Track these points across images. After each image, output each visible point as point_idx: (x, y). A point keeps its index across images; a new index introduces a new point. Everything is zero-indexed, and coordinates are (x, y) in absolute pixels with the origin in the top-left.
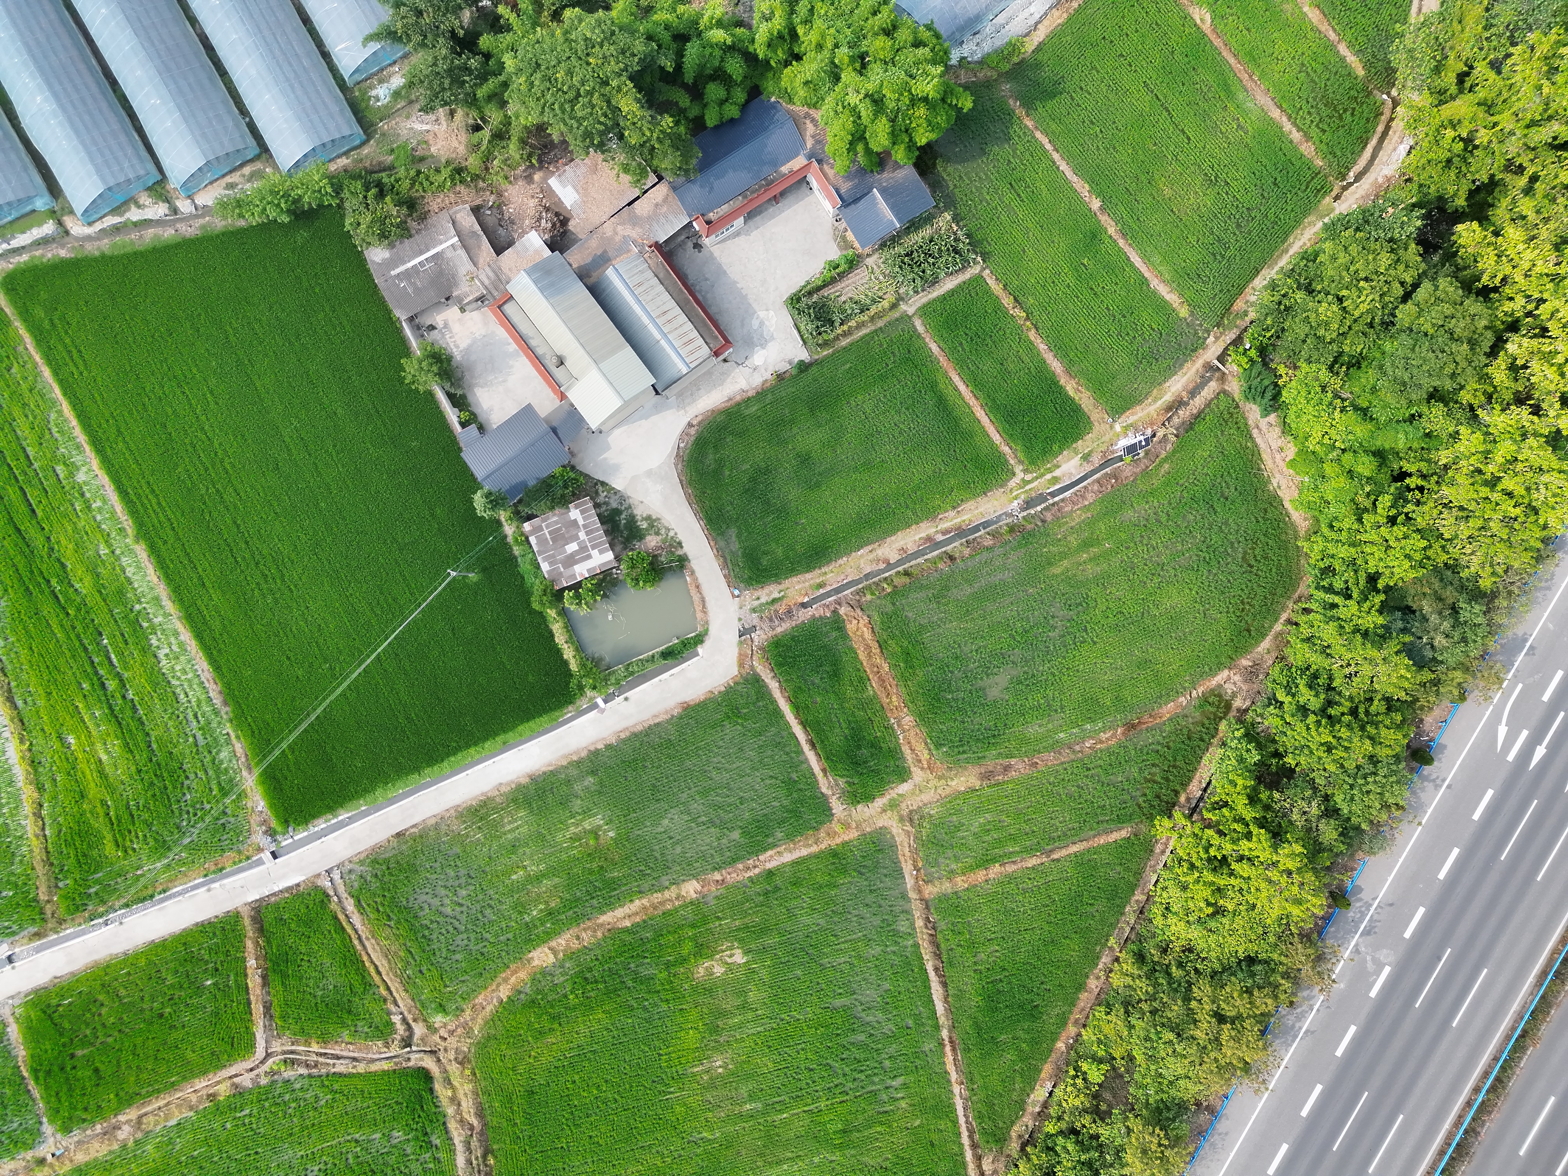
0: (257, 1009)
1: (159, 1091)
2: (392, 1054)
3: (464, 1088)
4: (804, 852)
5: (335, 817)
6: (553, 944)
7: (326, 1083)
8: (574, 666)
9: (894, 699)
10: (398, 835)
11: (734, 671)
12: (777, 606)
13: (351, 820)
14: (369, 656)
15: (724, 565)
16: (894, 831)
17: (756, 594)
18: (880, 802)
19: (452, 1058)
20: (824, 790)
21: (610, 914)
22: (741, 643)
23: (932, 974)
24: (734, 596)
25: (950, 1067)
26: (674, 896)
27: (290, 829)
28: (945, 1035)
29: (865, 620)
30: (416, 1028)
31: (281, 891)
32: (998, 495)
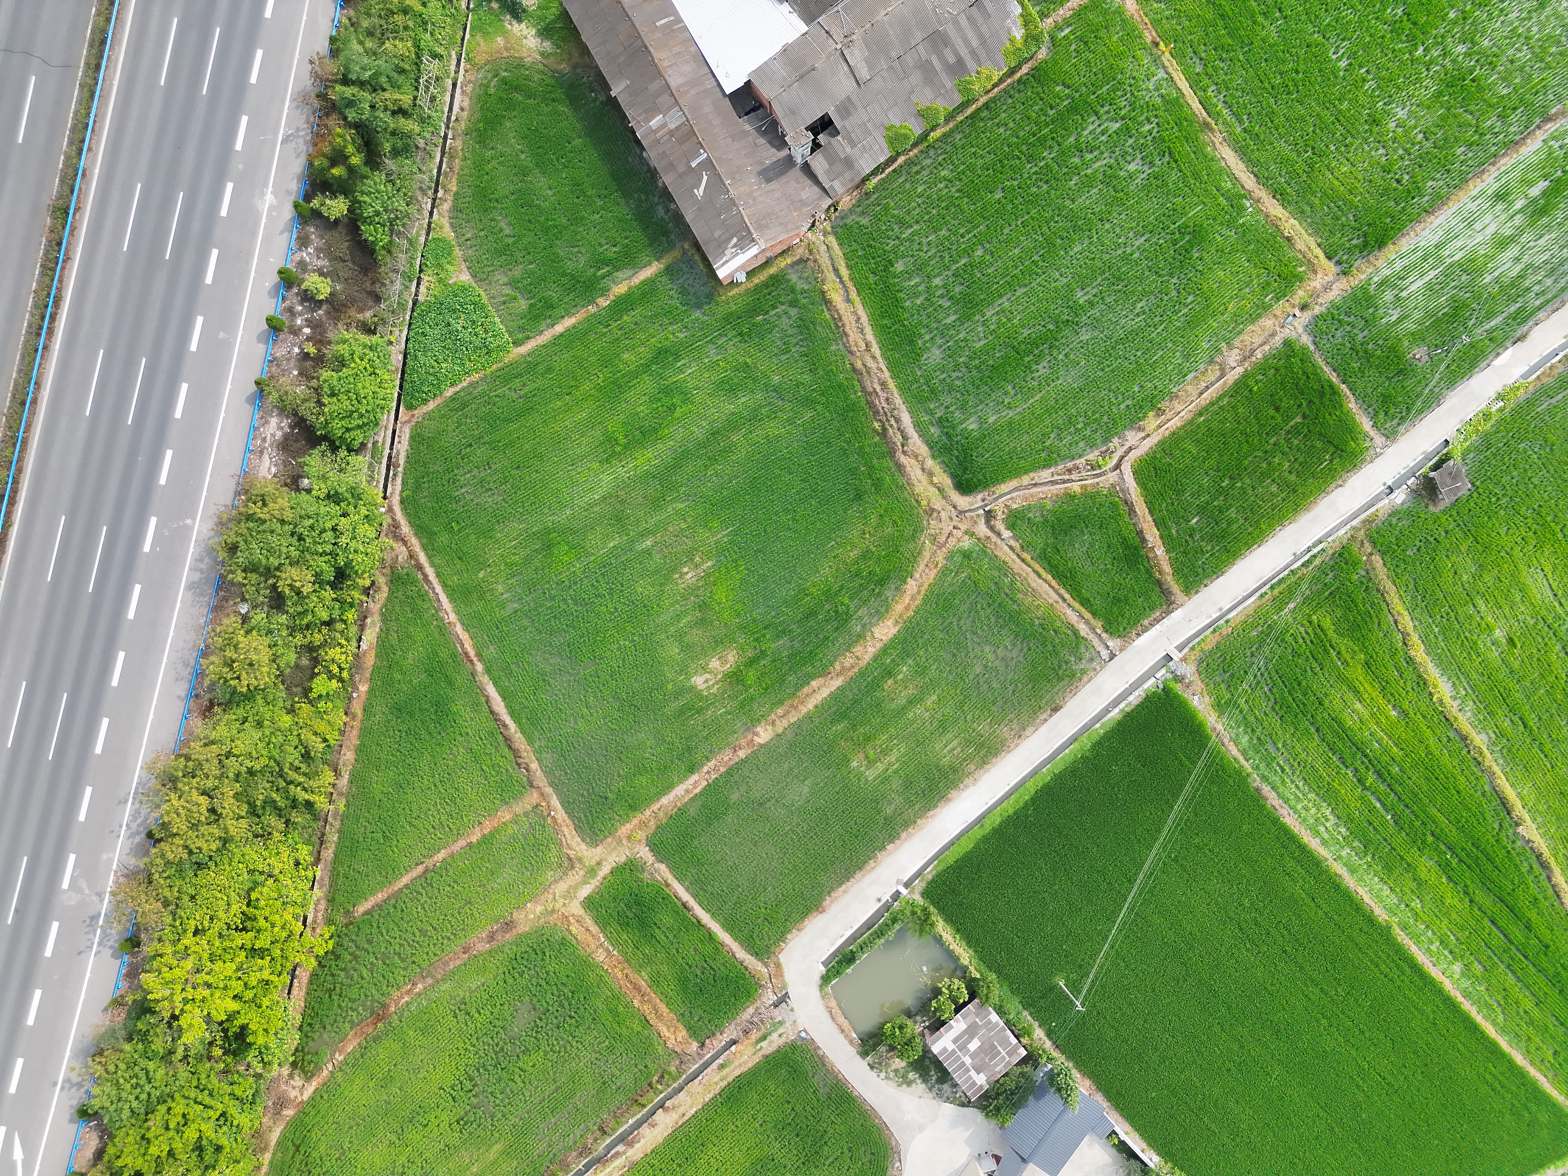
0: (1141, 509)
1: (1212, 404)
2: (1001, 500)
3: (922, 486)
4: (664, 800)
5: (1122, 710)
6: (879, 645)
7: (1055, 456)
8: (938, 920)
9: (620, 975)
10: (1056, 710)
11: (783, 958)
12: (759, 1034)
13: (1106, 711)
15: (822, 1059)
16: (583, 846)
17: (783, 1039)
18: (606, 869)
19: (943, 514)
20: (662, 867)
21: (833, 689)
22: (784, 986)
23: (508, 720)
24: (805, 1031)
25: (464, 636)
26: (778, 722)
27: (1161, 686)
28: (479, 666)
29: (670, 1043)
30: (984, 530)
31: (1152, 626)
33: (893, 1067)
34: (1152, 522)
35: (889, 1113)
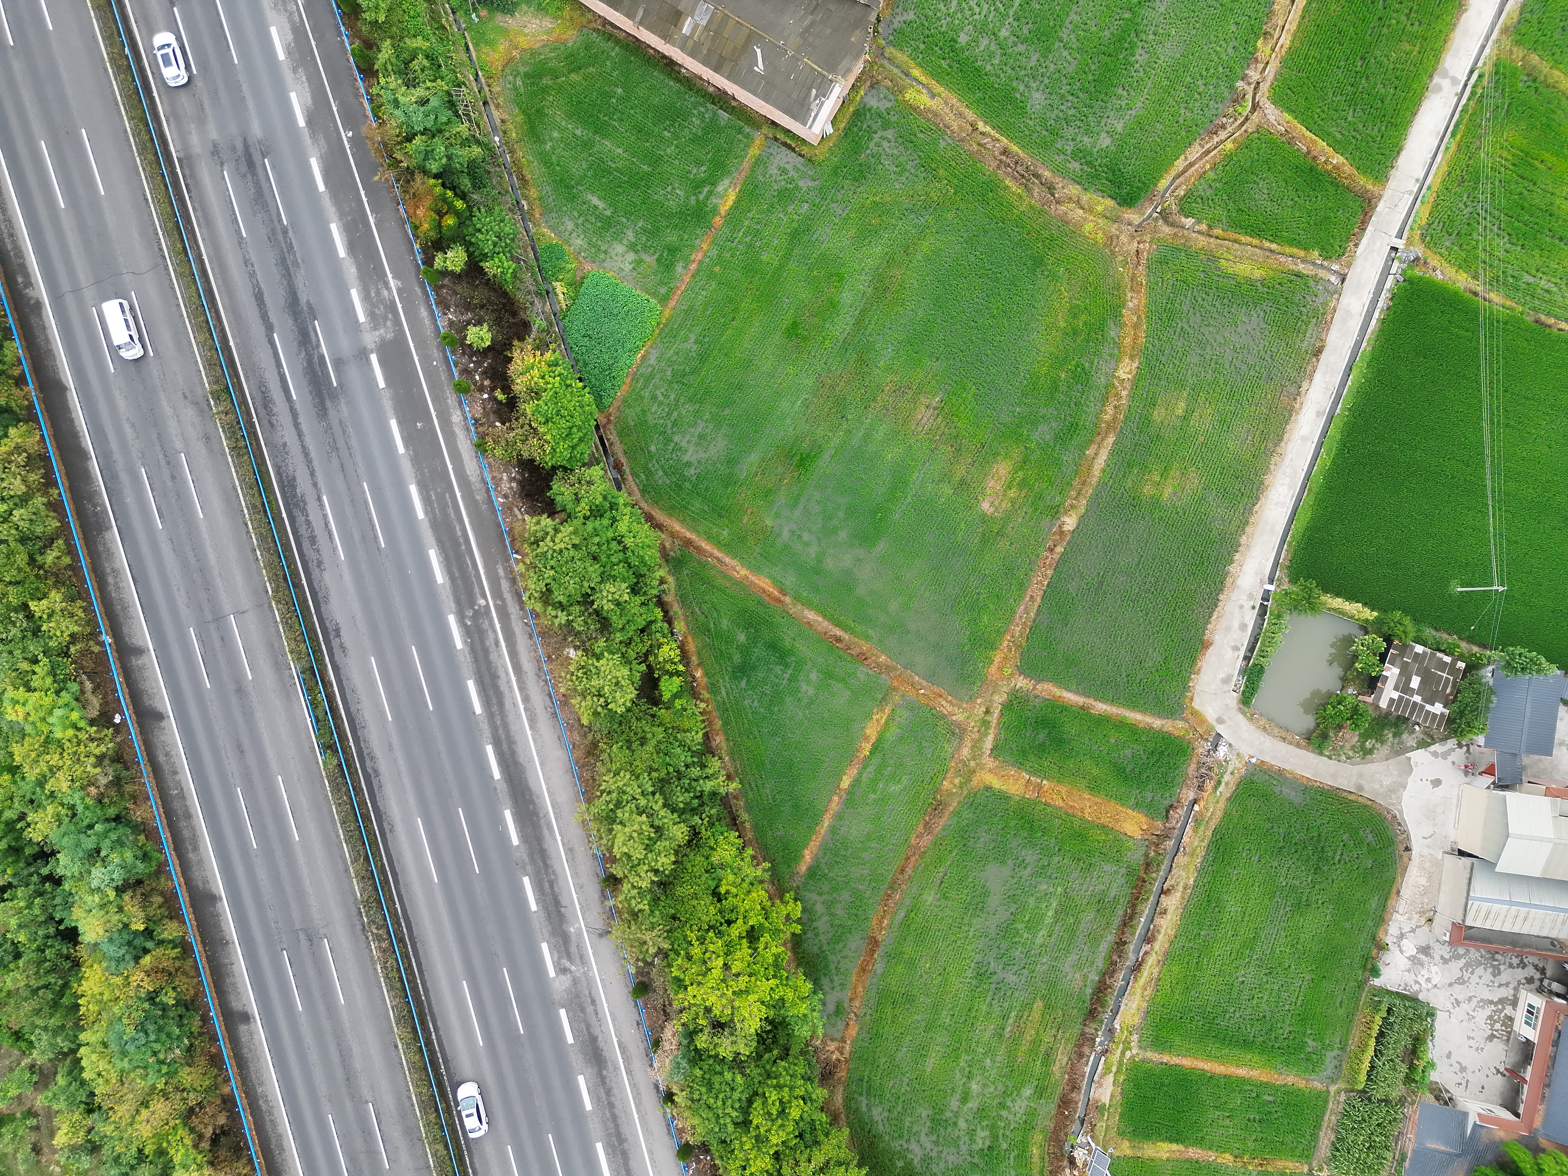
0: (1298, 130)
2: (1167, 195)
3: (1089, 223)
4: (1013, 627)
5: (1378, 320)
10: (1318, 352)
11: (1196, 705)
12: (1214, 782)
13: (1364, 329)
16: (965, 706)
17: (1236, 775)
18: (995, 715)
19: (1122, 236)
20: (1045, 685)
21: (1110, 447)
22: (1211, 729)
23: (839, 633)
24: (1252, 757)
25: (760, 581)
26: (1076, 504)
27: (1402, 279)
28: (787, 600)
29: (1138, 835)
30: (1167, 230)
31: (1364, 230)
32: (1137, 1020)
33: (1348, 746)
34: (1314, 137)
35: (1366, 788)
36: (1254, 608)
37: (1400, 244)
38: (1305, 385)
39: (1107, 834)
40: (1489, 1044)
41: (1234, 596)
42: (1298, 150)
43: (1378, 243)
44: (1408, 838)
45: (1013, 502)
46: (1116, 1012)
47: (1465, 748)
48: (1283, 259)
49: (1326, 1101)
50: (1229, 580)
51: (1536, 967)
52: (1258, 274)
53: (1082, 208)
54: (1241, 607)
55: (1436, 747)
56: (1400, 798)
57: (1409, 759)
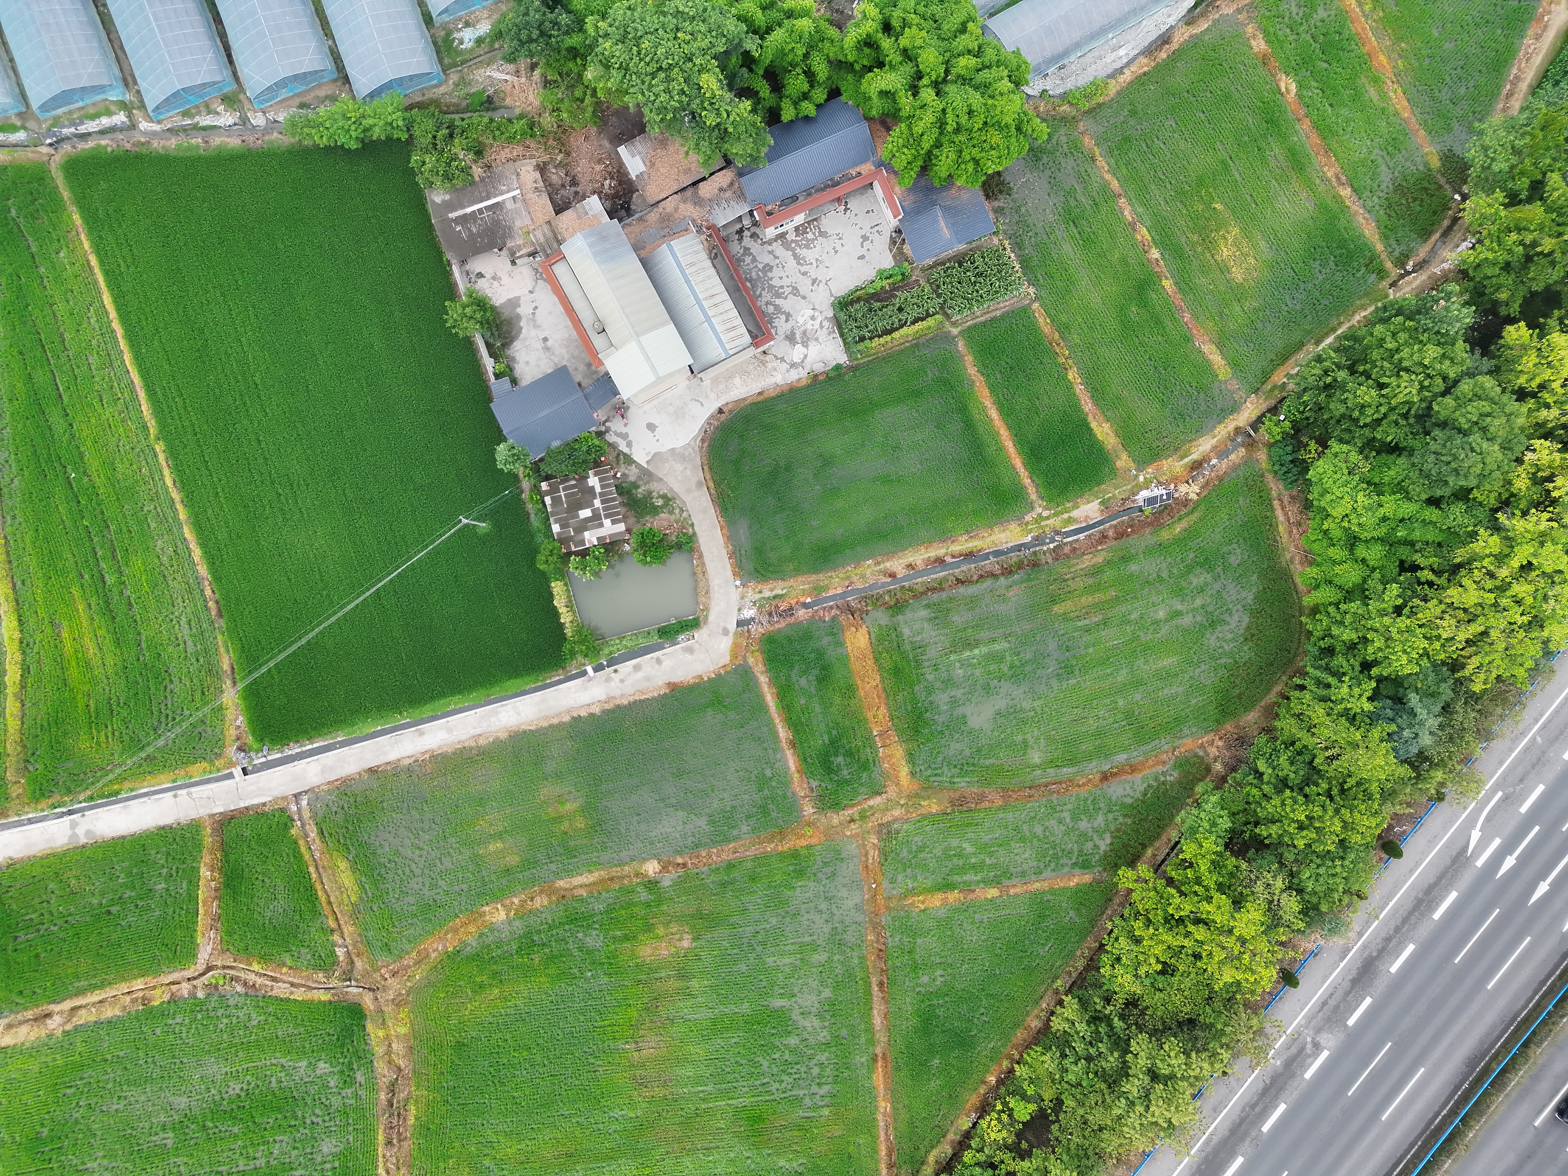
0: (204, 921)
1: (95, 986)
2: (331, 986)
3: (398, 1031)
5: (311, 743)
6: (507, 901)
7: (261, 1004)
8: (568, 632)
9: (880, 711)
10: (371, 771)
11: (726, 660)
12: (778, 603)
13: (324, 749)
14: (368, 589)
15: (733, 554)
17: (760, 587)
18: (850, 811)
19: (390, 998)
20: (797, 791)
21: (568, 880)
22: (737, 634)
23: (875, 989)
24: (736, 586)
25: (880, 1085)
26: (633, 872)
27: (265, 748)
28: (879, 1051)
29: (863, 630)
30: (359, 964)
31: (247, 808)
32: (1014, 526)
33: (673, 517)
34: (200, 904)
35: (694, 480)
36: (616, 671)
37: (237, 771)
38: (407, 762)
39: (881, 653)
40: (830, 232)
41: (618, 693)
42: (219, 907)
43: (250, 789)
44: (712, 417)
45: (667, 924)
46: (1019, 548)
47: (607, 424)
48: (317, 855)
49: (969, 328)
50: (607, 707)
51: (741, 239)
52: (343, 865)
53: (390, 1045)
54: (622, 681)
55: (623, 447)
56: (684, 447)
57: (648, 462)
